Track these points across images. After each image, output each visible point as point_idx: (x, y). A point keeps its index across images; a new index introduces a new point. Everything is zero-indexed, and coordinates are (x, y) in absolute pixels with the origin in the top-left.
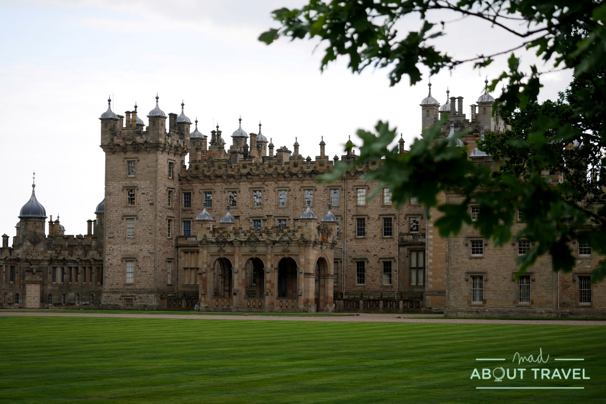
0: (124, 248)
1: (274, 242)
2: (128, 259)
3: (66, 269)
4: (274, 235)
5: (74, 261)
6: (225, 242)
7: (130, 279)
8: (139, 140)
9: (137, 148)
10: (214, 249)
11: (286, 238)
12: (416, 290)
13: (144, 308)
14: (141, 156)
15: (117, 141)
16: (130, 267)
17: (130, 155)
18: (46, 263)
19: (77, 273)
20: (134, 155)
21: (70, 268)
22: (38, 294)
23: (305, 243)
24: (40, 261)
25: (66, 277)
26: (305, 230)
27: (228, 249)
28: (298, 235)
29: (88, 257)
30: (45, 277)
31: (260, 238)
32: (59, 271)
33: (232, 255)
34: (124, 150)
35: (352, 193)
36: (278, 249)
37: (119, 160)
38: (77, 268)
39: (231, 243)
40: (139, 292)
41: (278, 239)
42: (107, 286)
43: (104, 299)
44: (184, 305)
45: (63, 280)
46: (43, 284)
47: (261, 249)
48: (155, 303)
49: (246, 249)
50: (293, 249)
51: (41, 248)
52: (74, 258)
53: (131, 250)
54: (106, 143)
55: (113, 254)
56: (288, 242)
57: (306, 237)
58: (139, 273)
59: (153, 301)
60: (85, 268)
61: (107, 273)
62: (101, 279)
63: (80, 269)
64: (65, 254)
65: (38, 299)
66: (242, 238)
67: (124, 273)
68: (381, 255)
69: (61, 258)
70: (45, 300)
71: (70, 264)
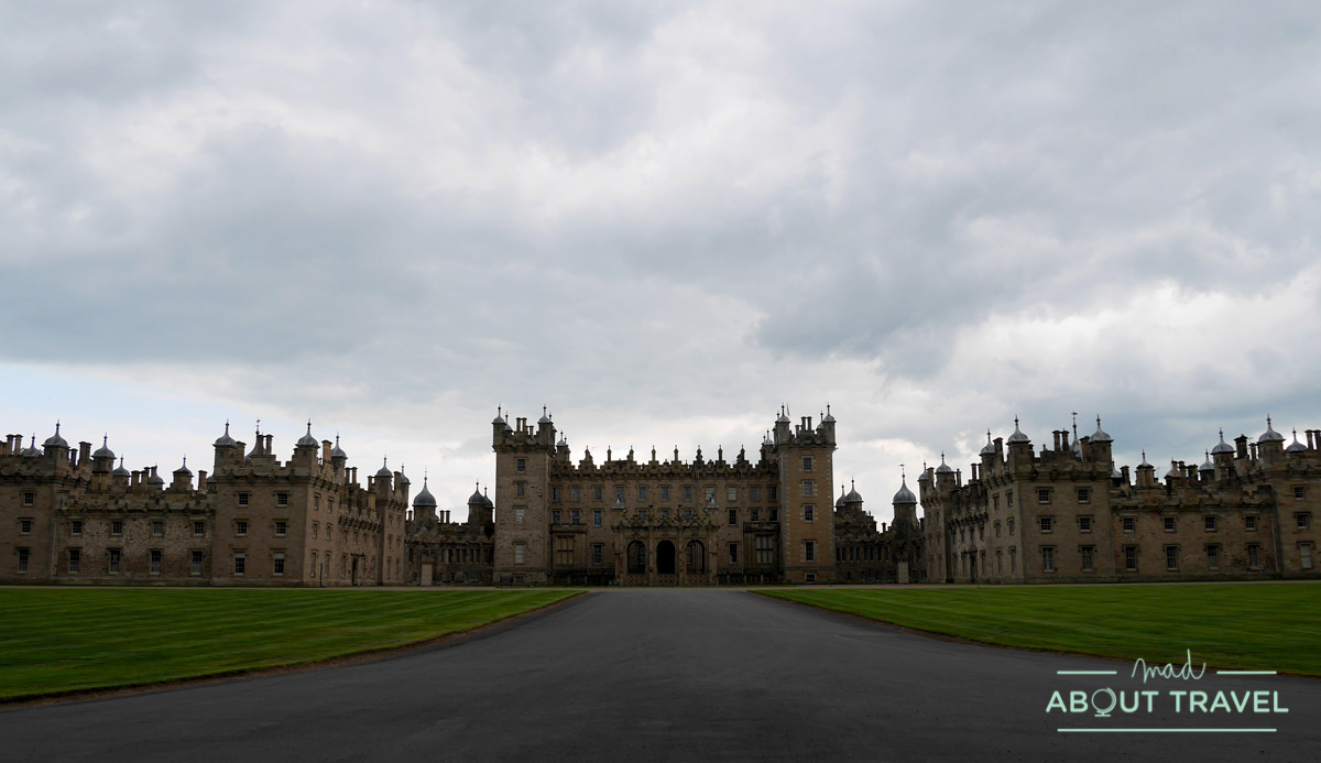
0: (514, 533)
1: (685, 528)
2: (517, 542)
3: (454, 551)
4: (685, 521)
5: (464, 545)
6: (639, 527)
7: (519, 559)
8: (529, 441)
9: (527, 448)
10: (630, 533)
11: (695, 524)
12: (762, 567)
13: (536, 584)
14: (529, 455)
15: (508, 442)
16: (519, 549)
17: (521, 455)
18: (438, 546)
19: (465, 554)
20: (524, 455)
21: (458, 550)
22: (430, 573)
23: (713, 528)
24: (433, 544)
25: (454, 558)
26: (712, 518)
27: (642, 533)
28: (706, 522)
29: (477, 541)
30: (436, 558)
31: (672, 524)
32: (447, 553)
33: (647, 538)
34: (515, 450)
35: (703, 490)
36: (688, 533)
37: (510, 458)
38: (464, 551)
39: (646, 528)
40: (531, 570)
41: (688, 525)
42: (497, 566)
43: (496, 578)
44: (569, 582)
45: (450, 561)
46: (434, 564)
47: (672, 533)
48: (545, 579)
49: (659, 534)
50: (702, 533)
51: (434, 532)
52: (463, 541)
53: (521, 535)
54: (498, 444)
55: (503, 539)
56: (698, 528)
57: (714, 523)
58: (529, 554)
59: (543, 577)
60: (472, 551)
61: (497, 554)
62: (490, 559)
63: (468, 551)
64: (454, 538)
65: (430, 578)
66: (656, 524)
67: (514, 554)
68: (728, 539)
69: (450, 541)
70: (436, 579)
71: (458, 547)
